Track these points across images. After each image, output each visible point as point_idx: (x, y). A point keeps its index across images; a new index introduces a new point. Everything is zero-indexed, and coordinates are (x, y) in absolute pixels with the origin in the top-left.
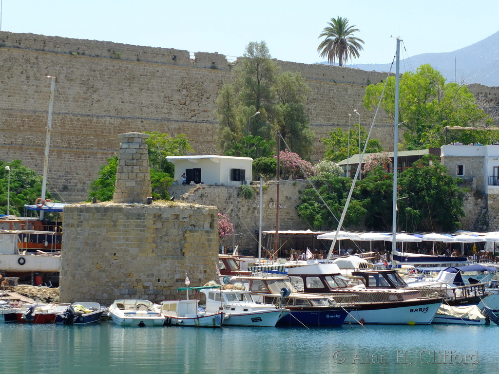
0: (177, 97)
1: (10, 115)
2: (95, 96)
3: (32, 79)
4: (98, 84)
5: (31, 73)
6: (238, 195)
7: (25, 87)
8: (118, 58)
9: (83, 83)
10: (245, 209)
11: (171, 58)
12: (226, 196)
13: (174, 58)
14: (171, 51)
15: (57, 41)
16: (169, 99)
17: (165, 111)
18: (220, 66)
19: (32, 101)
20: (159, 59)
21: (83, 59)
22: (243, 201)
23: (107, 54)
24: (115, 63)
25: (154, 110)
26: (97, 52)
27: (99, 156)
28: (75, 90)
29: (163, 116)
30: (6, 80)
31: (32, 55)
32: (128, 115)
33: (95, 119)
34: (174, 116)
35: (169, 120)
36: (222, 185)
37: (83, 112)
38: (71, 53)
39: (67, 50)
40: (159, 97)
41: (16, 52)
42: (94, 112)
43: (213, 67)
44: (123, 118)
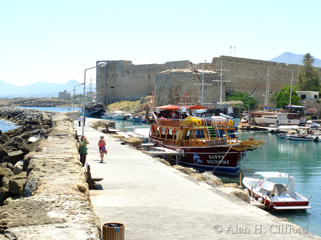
0: (275, 75)
1: (238, 80)
2: (257, 74)
3: (243, 70)
4: (258, 71)
5: (243, 69)
6: (317, 102)
7: (242, 72)
8: (262, 64)
9: (255, 71)
10: (318, 106)
11: (274, 64)
12: (314, 102)
13: (275, 64)
14: (274, 62)
15: (249, 60)
16: (273, 75)
17: (272, 78)
18: (285, 66)
19: (243, 76)
20: (271, 64)
21: (255, 65)
22: (318, 104)
23: (259, 63)
24: (262, 66)
25: (270, 78)
26: (257, 63)
27: (258, 90)
28: (253, 73)
29: (272, 80)
30: (238, 70)
31: (243, 64)
32: (264, 80)
33: (257, 81)
34: (274, 80)
35: (273, 81)
36: (313, 99)
37: (254, 79)
38: (252, 63)
39: (251, 62)
40: (271, 75)
41: (240, 63)
42: (257, 79)
43: (283, 67)
44: (263, 80)
